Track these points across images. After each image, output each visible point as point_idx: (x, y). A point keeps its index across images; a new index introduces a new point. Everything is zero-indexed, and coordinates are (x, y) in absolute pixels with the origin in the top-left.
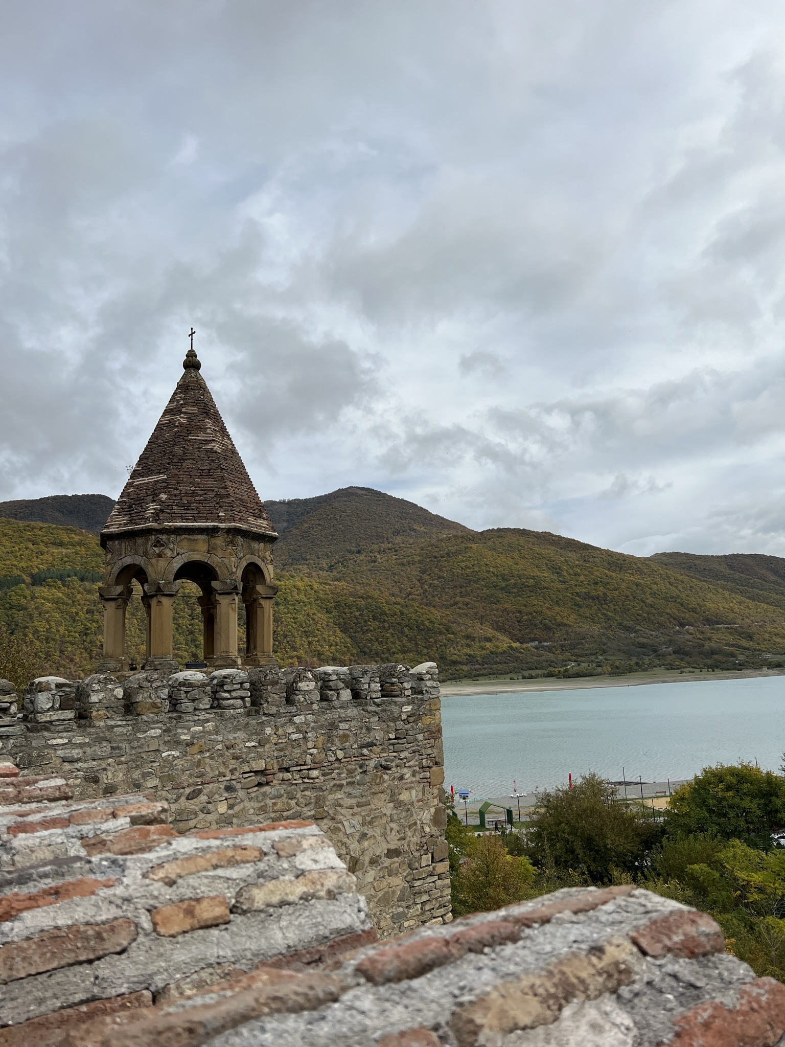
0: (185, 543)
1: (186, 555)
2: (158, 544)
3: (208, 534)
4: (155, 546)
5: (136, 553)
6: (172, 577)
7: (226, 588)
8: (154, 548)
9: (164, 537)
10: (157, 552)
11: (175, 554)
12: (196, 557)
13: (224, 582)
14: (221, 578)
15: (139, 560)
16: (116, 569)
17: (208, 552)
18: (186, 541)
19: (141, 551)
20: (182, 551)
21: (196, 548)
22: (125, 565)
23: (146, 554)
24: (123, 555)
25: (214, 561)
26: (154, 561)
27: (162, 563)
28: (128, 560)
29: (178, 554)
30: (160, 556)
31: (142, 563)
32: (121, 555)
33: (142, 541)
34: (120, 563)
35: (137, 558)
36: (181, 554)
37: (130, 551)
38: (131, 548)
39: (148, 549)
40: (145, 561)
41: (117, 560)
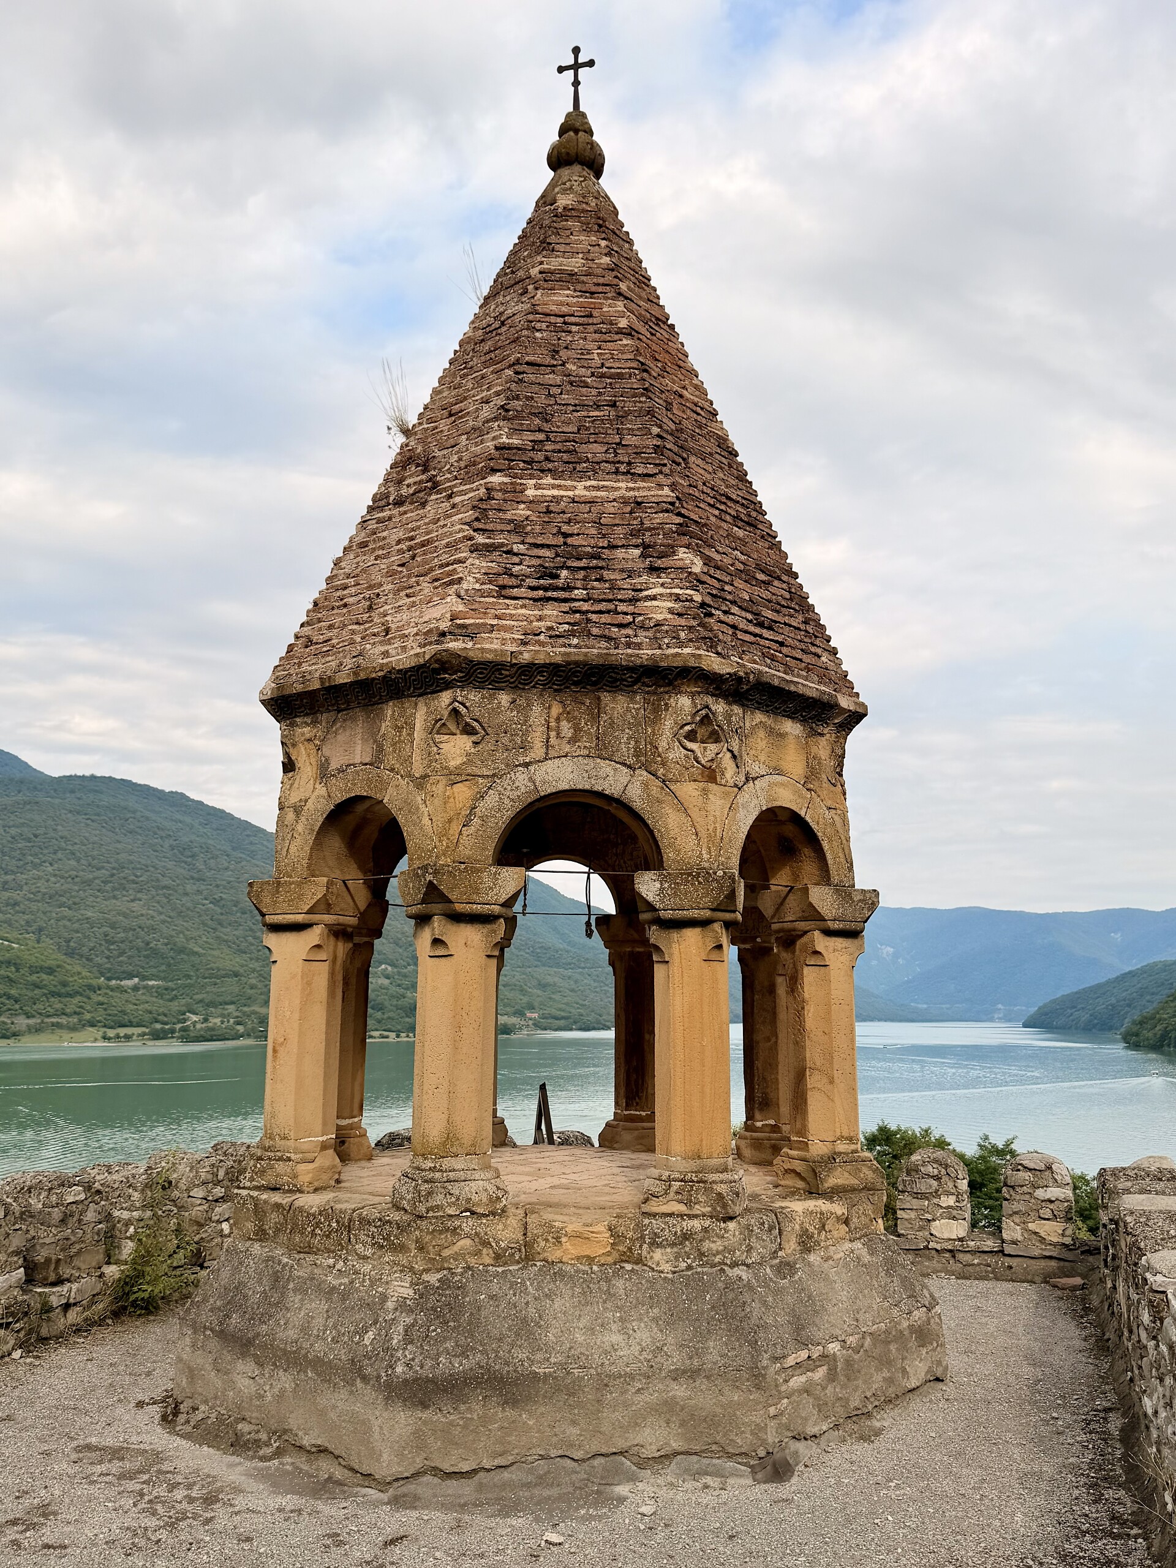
0: (761, 743)
1: (764, 782)
2: (702, 727)
3: (807, 721)
4: (693, 737)
5: (602, 750)
6: (735, 862)
8: (690, 745)
9: (719, 708)
10: (702, 760)
11: (744, 775)
12: (784, 796)
15: (617, 780)
17: (805, 785)
18: (763, 733)
19: (626, 749)
20: (757, 768)
21: (782, 764)
22: (547, 790)
23: (649, 760)
24: (540, 754)
25: (816, 815)
26: (689, 790)
27: (715, 804)
28: (562, 775)
29: (747, 777)
30: (708, 774)
31: (634, 792)
32: (524, 747)
33: (628, 710)
34: (521, 778)
35: (606, 767)
36: (754, 779)
37: (573, 740)
38: (577, 729)
39: (663, 744)
40: (646, 785)
41: (507, 765)
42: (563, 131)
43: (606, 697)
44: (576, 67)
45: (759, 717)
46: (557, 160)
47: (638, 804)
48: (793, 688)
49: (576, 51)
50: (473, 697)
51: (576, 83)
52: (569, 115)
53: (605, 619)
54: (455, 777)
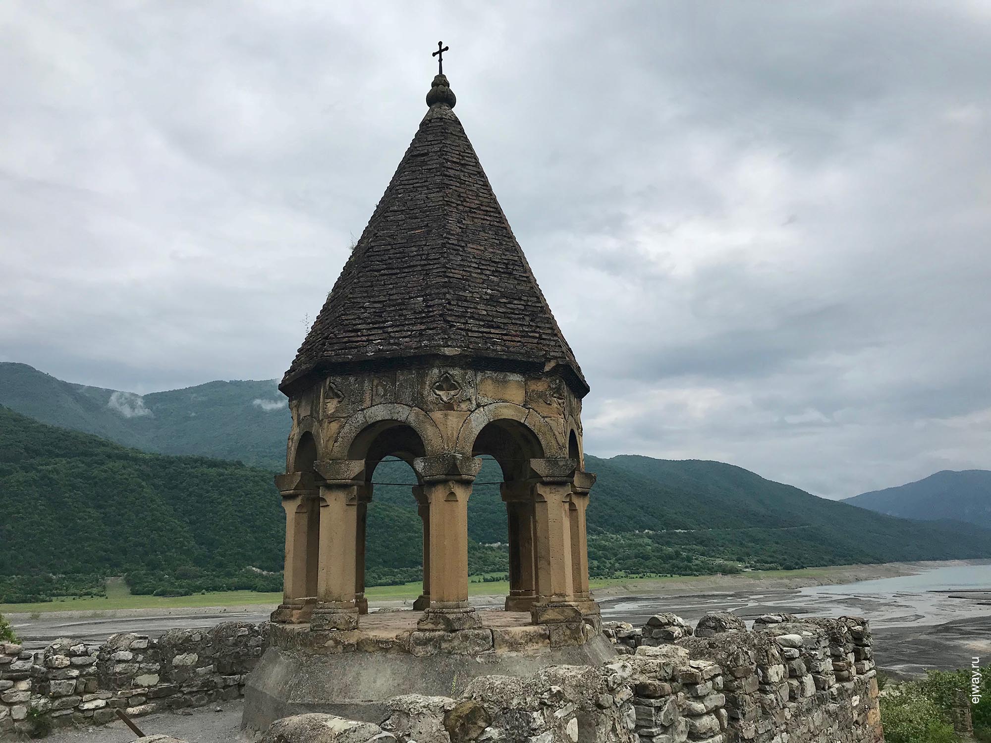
0: (489, 387)
1: (492, 407)
2: (447, 383)
3: (522, 373)
4: (440, 388)
5: (397, 400)
6: (469, 449)
7: (556, 474)
8: (438, 392)
9: (456, 372)
10: (445, 399)
11: (474, 406)
12: (508, 413)
13: (552, 462)
14: (548, 454)
15: (404, 413)
16: (350, 430)
17: (524, 406)
18: (490, 382)
19: (407, 396)
20: (485, 400)
21: (507, 397)
22: (371, 421)
23: (419, 402)
24: (368, 402)
25: (533, 421)
26: (437, 415)
27: (453, 421)
28: (379, 412)
29: (478, 406)
30: (449, 406)
31: (412, 419)
32: (362, 401)
33: (410, 377)
34: (360, 417)
35: (399, 408)
36: (483, 406)
37: (384, 396)
38: (386, 391)
39: (426, 393)
40: (417, 415)
41: (354, 411)
43: (399, 373)
44: (440, 52)
45: (487, 374)
47: (413, 424)
49: (440, 44)
50: (339, 380)
51: (441, 60)
52: (436, 78)
53: (397, 335)
54: (332, 418)
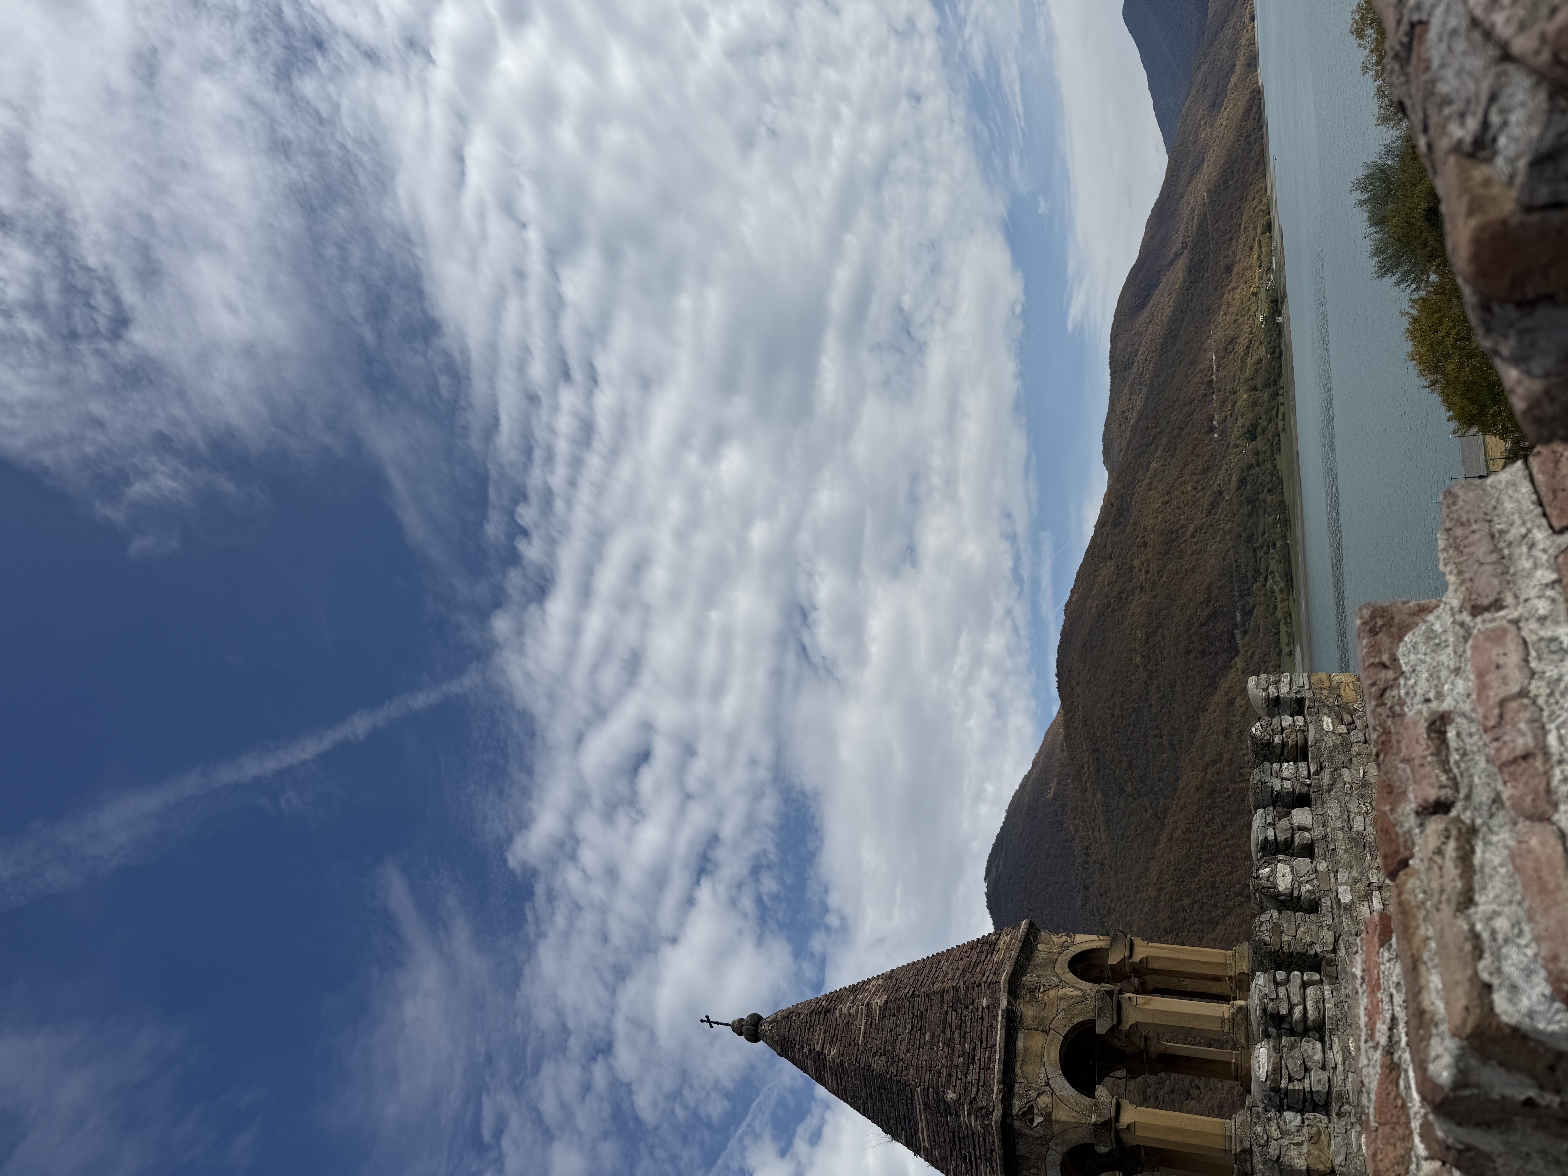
0: (1030, 1069)
1: (1049, 1070)
2: (1027, 1116)
3: (1016, 1030)
4: (1032, 1121)
5: (1042, 1159)
6: (1087, 1101)
7: (1109, 1011)
8: (1035, 1125)
9: (1017, 1103)
10: (1042, 1119)
11: (1048, 1089)
12: (1054, 1053)
13: (1099, 1012)
14: (1091, 1016)
17: (1047, 1033)
18: (1025, 1068)
20: (1042, 1076)
21: (1039, 1053)
23: (1044, 1141)
25: (1061, 1026)
26: (1056, 1128)
27: (1062, 1114)
29: (1048, 1084)
30: (1048, 1116)
31: (1059, 1149)
33: (1022, 1145)
36: (1048, 1079)
37: (1039, 1169)
38: (1033, 1167)
40: (1056, 1144)
42: (740, 1034)
43: (1018, 1153)
44: (710, 1022)
45: (1018, 1071)
46: (754, 1038)
47: (1065, 1149)
48: (1003, 1052)
49: (702, 1021)
51: (717, 1023)
52: (734, 1030)
53: (982, 1149)
